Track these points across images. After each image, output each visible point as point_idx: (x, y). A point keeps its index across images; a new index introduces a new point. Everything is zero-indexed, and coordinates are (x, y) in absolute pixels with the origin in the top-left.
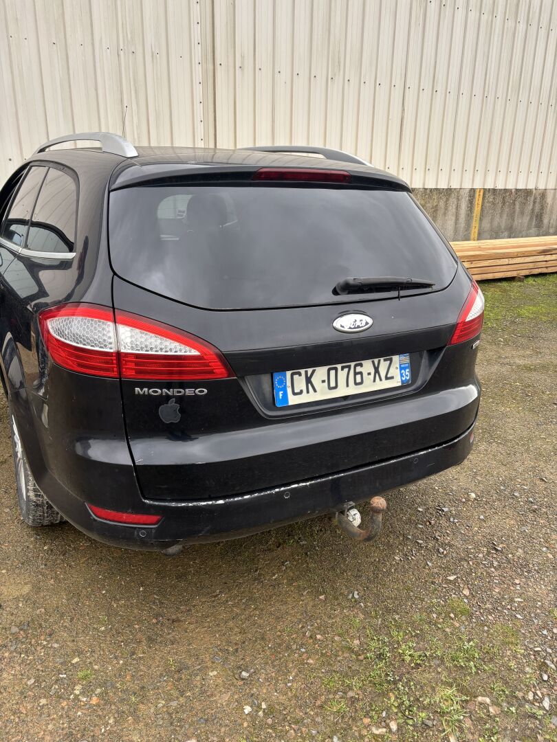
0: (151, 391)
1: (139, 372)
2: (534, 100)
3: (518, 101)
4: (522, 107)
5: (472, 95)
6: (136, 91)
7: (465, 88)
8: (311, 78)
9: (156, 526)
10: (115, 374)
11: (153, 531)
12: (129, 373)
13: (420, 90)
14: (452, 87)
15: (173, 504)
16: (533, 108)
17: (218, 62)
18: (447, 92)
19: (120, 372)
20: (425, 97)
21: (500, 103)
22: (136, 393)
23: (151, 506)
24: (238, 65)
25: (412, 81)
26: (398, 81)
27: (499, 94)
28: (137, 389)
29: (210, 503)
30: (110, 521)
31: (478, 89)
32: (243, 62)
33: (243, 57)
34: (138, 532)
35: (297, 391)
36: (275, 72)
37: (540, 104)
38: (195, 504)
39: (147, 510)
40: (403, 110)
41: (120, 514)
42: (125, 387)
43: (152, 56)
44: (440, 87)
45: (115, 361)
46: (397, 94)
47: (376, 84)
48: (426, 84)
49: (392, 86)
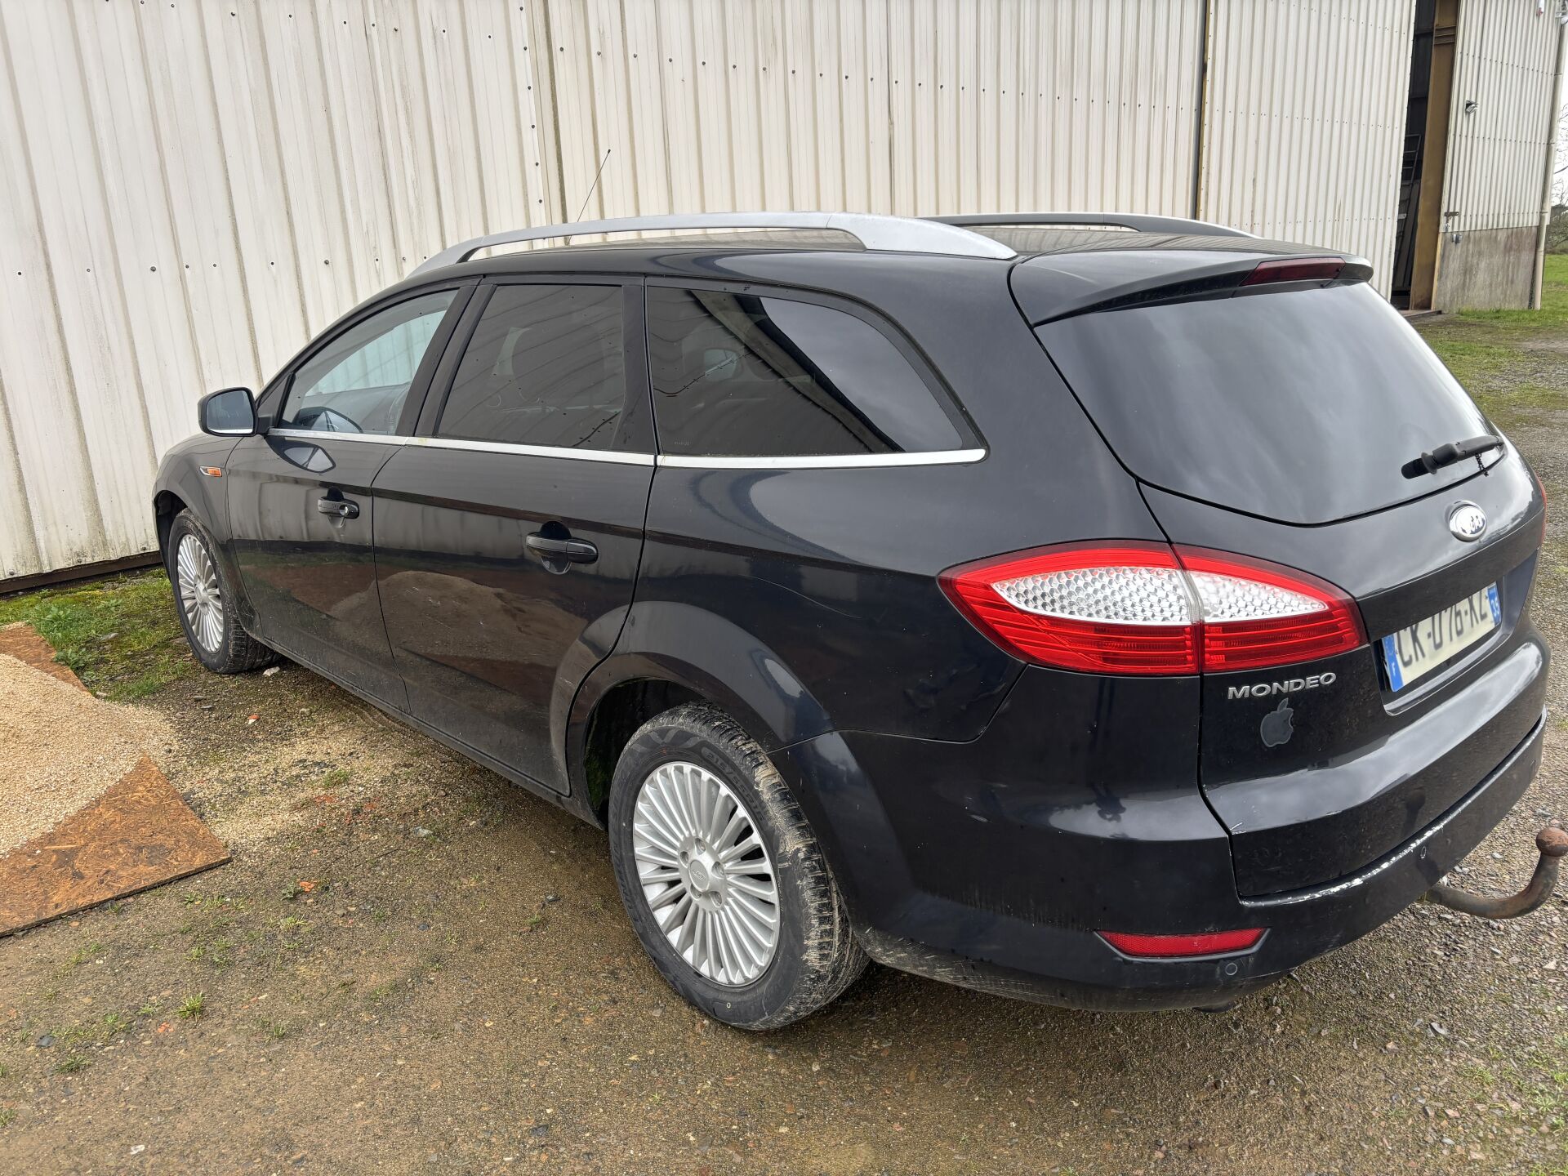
0: (1255, 688)
1: (1229, 657)
2: (1097, 95)
3: (1073, 100)
4: (1080, 107)
5: (999, 93)
6: (407, 109)
7: (988, 80)
8: (728, 69)
9: (1255, 949)
10: (1190, 667)
11: (1251, 960)
12: (1215, 662)
13: (915, 85)
14: (967, 78)
15: (1290, 900)
16: (1096, 108)
17: (556, 47)
18: (960, 88)
19: (1201, 663)
20: (925, 96)
21: (1045, 102)
22: (1230, 696)
23: (1253, 910)
24: (594, 50)
25: (900, 72)
26: (877, 71)
27: (1043, 89)
28: (1232, 689)
29: (1344, 886)
30: (1163, 956)
31: (1008, 83)
32: (602, 44)
33: (601, 34)
34: (1222, 968)
35: (1406, 658)
36: (662, 62)
37: (1106, 102)
38: (1323, 892)
39: (1243, 920)
40: (891, 123)
41: (1189, 937)
42: (1210, 688)
43: (435, 37)
44: (946, 78)
45: (1188, 643)
46: (878, 91)
47: (842, 78)
48: (924, 75)
49: (868, 80)
